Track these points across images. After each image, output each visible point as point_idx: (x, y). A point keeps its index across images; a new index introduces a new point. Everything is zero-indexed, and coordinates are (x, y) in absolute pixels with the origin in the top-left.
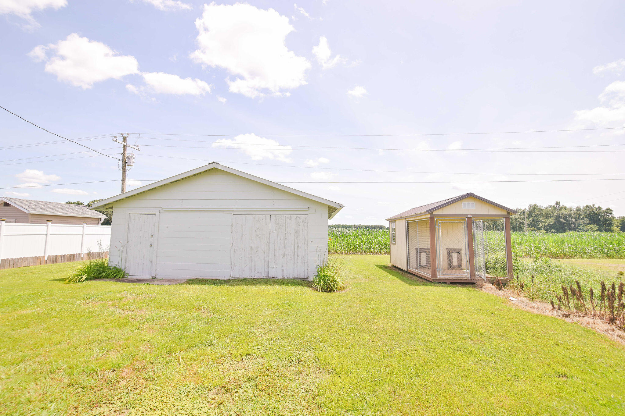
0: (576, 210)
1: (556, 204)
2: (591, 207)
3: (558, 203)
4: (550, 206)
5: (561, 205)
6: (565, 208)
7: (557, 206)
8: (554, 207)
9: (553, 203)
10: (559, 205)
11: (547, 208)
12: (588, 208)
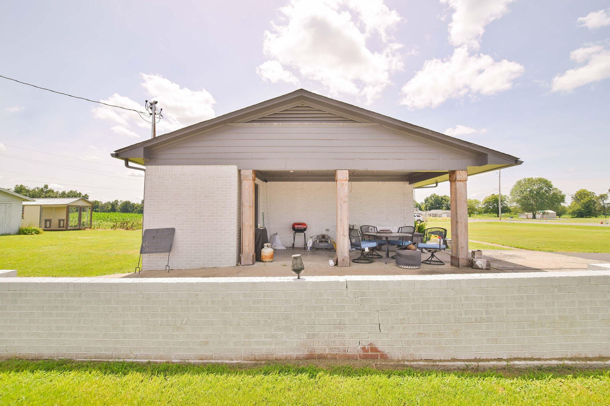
0: (62, 194)
1: (45, 187)
2: (74, 192)
3: (46, 187)
4: (38, 188)
5: (50, 187)
6: (53, 191)
7: (45, 189)
8: (42, 189)
9: (41, 186)
10: (47, 188)
11: (34, 190)
12: (72, 193)
